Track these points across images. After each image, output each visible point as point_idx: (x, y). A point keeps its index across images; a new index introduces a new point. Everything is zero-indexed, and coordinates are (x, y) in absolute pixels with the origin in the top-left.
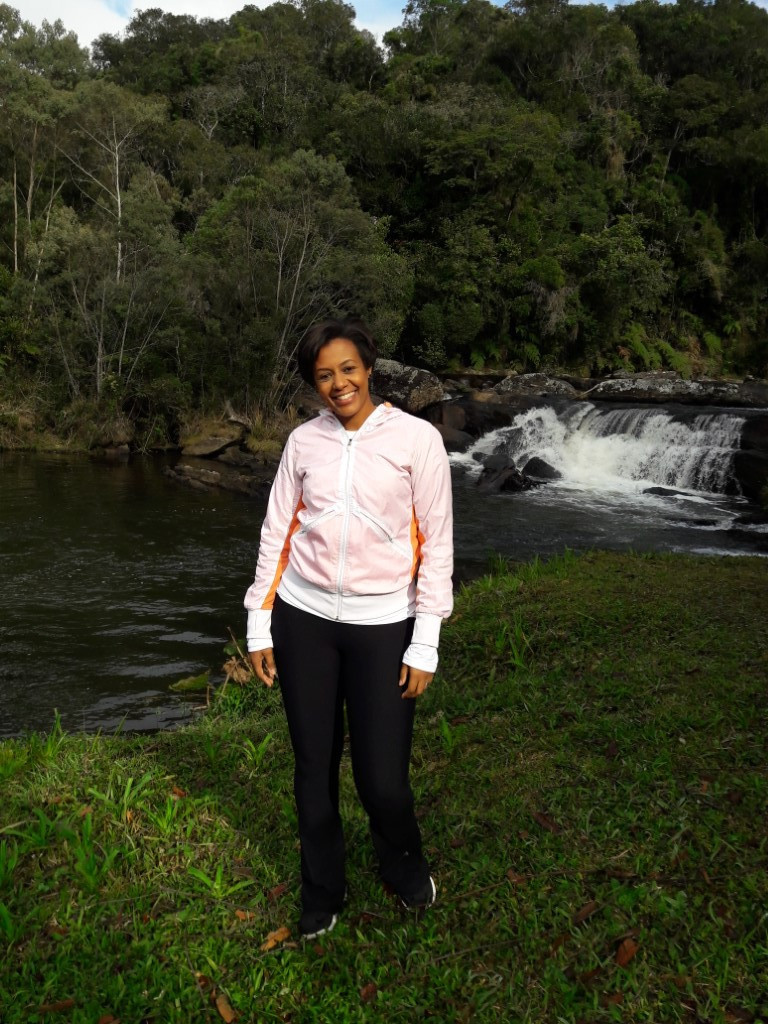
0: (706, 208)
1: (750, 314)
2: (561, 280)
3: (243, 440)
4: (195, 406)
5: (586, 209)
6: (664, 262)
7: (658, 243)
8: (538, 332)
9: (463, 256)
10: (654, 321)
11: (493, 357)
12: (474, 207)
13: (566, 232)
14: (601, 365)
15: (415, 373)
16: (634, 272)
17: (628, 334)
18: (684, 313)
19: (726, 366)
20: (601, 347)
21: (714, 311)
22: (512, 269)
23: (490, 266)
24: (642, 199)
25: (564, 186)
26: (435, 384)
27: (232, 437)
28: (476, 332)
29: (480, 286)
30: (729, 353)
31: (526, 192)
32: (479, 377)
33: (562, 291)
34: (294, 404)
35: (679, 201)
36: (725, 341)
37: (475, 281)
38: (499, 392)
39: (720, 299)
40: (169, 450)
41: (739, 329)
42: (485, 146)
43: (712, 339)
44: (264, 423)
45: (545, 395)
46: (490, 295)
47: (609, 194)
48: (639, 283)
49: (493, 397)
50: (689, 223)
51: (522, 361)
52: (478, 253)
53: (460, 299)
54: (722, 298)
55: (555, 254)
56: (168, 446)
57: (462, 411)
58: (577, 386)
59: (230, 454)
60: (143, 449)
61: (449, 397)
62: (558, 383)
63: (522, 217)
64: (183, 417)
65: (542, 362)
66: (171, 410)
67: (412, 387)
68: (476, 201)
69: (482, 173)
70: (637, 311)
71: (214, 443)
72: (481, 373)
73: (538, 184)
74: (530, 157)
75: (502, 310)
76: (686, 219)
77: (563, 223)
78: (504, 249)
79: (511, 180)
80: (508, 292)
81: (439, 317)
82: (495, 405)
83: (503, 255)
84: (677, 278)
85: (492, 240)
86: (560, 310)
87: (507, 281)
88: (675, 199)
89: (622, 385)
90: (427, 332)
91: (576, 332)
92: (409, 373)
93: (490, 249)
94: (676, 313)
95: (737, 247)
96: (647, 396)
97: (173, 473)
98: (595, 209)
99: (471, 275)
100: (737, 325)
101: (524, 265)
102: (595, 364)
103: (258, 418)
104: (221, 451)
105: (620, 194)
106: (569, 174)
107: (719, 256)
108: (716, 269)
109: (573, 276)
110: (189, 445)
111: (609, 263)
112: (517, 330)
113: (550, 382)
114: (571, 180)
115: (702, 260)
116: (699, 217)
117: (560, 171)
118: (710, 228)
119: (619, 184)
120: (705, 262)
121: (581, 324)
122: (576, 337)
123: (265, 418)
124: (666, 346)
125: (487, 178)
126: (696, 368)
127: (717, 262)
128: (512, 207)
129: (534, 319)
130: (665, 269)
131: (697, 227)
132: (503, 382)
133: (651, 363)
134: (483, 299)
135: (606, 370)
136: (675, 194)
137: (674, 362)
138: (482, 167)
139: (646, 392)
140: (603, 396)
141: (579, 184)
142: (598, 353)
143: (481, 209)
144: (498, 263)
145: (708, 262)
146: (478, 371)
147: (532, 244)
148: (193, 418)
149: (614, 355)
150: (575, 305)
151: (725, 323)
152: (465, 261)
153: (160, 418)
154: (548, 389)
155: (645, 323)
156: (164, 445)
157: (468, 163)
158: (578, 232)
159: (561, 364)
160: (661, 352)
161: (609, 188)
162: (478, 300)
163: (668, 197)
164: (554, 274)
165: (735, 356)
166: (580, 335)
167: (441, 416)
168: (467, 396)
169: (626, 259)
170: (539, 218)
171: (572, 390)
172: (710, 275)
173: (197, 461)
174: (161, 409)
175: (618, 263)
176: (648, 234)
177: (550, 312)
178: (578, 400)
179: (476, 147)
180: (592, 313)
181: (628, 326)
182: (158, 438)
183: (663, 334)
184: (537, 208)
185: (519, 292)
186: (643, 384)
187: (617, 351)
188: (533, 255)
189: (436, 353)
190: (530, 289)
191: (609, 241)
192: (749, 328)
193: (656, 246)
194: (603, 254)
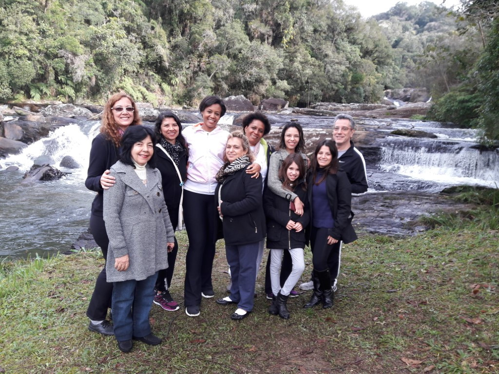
0: (156, 19)
1: (182, 75)
2: (81, 51)
5: (91, 12)
6: (138, 45)
7: (133, 34)
8: (71, 79)
9: (15, 31)
10: (136, 76)
13: (82, 24)
16: (122, 49)
17: (123, 83)
18: (151, 73)
19: (174, 100)
20: (110, 89)
21: (166, 72)
22: (49, 42)
23: (35, 39)
24: (122, 10)
28: (30, 78)
29: (30, 51)
30: (175, 94)
32: (36, 105)
33: (82, 57)
35: (142, 13)
36: (172, 88)
37: (26, 47)
38: (45, 115)
39: (167, 67)
41: (178, 82)
43: (165, 86)
45: (73, 117)
46: (38, 57)
47: (104, 5)
48: (125, 55)
50: (148, 26)
52: (25, 30)
53: (17, 57)
54: (169, 66)
55: (76, 35)
57: (19, 128)
61: (10, 119)
62: (81, 109)
63: (53, 12)
70: (126, 71)
72: (38, 103)
75: (47, 66)
76: (147, 24)
77: (78, 18)
78: (43, 30)
80: (50, 56)
81: (4, 68)
83: (43, 33)
84: (145, 54)
85: (35, 24)
86: (82, 68)
87: (47, 49)
88: (140, 12)
91: (94, 80)
93: (34, 29)
94: (147, 73)
95: (173, 41)
98: (97, 13)
99: (22, 44)
100: (177, 80)
101: (57, 40)
105: (110, 6)
107: (165, 44)
108: (164, 51)
109: (88, 49)
111: (108, 43)
112: (59, 78)
113: (76, 109)
115: (157, 45)
116: (153, 23)
118: (159, 29)
120: (158, 47)
121: (96, 77)
122: (94, 83)
124: (144, 90)
126: (160, 101)
127: (164, 47)
128: (46, 6)
129: (68, 72)
130: (139, 49)
131: (153, 28)
132: (46, 108)
133: (137, 98)
134: (33, 59)
136: (140, 10)
137: (148, 98)
142: (109, 92)
144: (40, 38)
145: (160, 47)
146: (36, 101)
147: (61, 29)
150: (91, 65)
151: (171, 79)
152: (17, 35)
154: (75, 113)
155: (132, 77)
158: (89, 25)
159: (88, 98)
160: (141, 93)
162: (29, 59)
163: (136, 11)
164: (75, 46)
165: (178, 96)
166: (96, 82)
167: (4, 131)
168: (24, 117)
169: (116, 42)
170: (64, 14)
171: (90, 113)
172: (161, 54)
175: (113, 43)
176: (129, 30)
177: (76, 68)
180: (102, 70)
181: (123, 78)
183: (142, 83)
184: (62, 8)
185: (56, 56)
188: (62, 35)
189: (5, 91)
190: (63, 54)
191: (106, 31)
192: (182, 82)
193: (133, 36)
194: (104, 38)
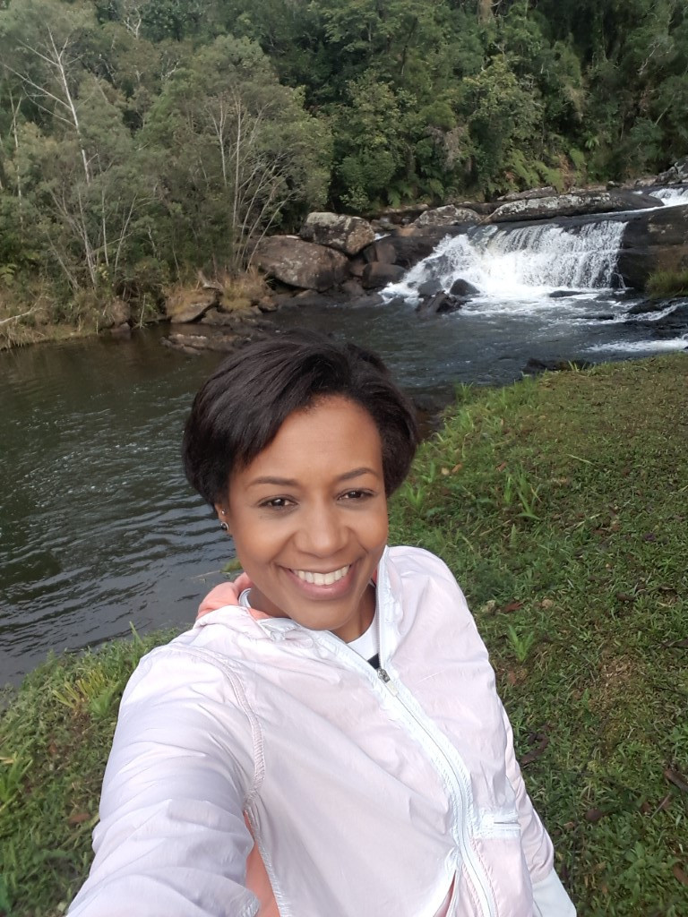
0: (563, 38)
1: (606, 128)
2: (453, 121)
3: (218, 302)
4: (174, 280)
5: (465, 55)
6: (533, 93)
7: (527, 76)
8: (439, 169)
9: (370, 112)
10: (529, 145)
11: (407, 195)
12: (372, 67)
13: (451, 78)
14: (492, 190)
15: (349, 221)
16: (511, 106)
17: (510, 160)
18: (553, 136)
19: (590, 175)
20: (491, 174)
21: (577, 130)
22: (411, 117)
23: (393, 117)
24: (510, 38)
25: (445, 35)
26: (366, 228)
27: (209, 302)
28: (390, 176)
29: (387, 136)
30: (591, 164)
31: (413, 46)
32: (398, 214)
33: (455, 130)
34: (254, 264)
35: (541, 35)
36: (587, 154)
37: (383, 132)
38: (420, 226)
39: (581, 119)
40: (160, 321)
41: (598, 142)
42: (374, 8)
43: (577, 155)
44: (232, 284)
45: (456, 224)
46: (397, 143)
47: (483, 38)
48: (515, 115)
49: (415, 231)
50: (550, 55)
51: (429, 195)
52: (381, 107)
53: (373, 149)
54: (583, 118)
55: (445, 98)
56: (159, 317)
57: (392, 247)
58: (479, 211)
59: (211, 317)
60: (140, 324)
61: (378, 237)
62: (464, 211)
63: (414, 70)
64: (165, 291)
65: (446, 193)
66: (155, 287)
67: (348, 233)
68: (373, 61)
69: (375, 34)
70: (516, 140)
71: (195, 309)
72: (398, 211)
73: (422, 38)
74: (414, 13)
75: (408, 153)
76: (548, 51)
77: (448, 70)
78: (403, 101)
79: (400, 37)
80: (413, 138)
81: (357, 168)
82: (418, 238)
83: (402, 105)
84: (544, 106)
85: (392, 93)
86: (456, 148)
87: (409, 128)
88: (538, 34)
89: (518, 207)
90: (350, 182)
91: (469, 165)
92: (343, 222)
93: (391, 102)
94: (547, 137)
95: (592, 70)
96: (538, 213)
97: (169, 343)
98: (472, 54)
99: (378, 128)
100: (596, 139)
101: (421, 112)
102: (487, 189)
103: (227, 282)
104: (202, 315)
105: (492, 37)
106: (447, 24)
107: (578, 81)
108: (575, 93)
109: (461, 116)
110: (175, 314)
111: (489, 100)
112: (422, 169)
113: (458, 212)
114: (449, 29)
115: (563, 86)
116: (558, 48)
117: (439, 22)
118: (569, 56)
119: (490, 27)
120: (566, 88)
121: (473, 157)
122: (470, 169)
123: (232, 280)
124: (542, 166)
125: (379, 39)
126: (567, 181)
127: (576, 86)
128: (404, 62)
129: (436, 158)
130: (534, 99)
131: (558, 57)
132: (421, 216)
133: (531, 182)
134: (391, 148)
135: (498, 194)
136: (538, 30)
137: (548, 179)
138: (375, 29)
139: (537, 210)
140: (503, 218)
141: (457, 32)
142: (489, 179)
143: (378, 67)
144: (400, 114)
145: (568, 87)
146: (395, 209)
147: (425, 93)
148: (173, 291)
149: (502, 180)
150: (466, 142)
151: (586, 140)
152: (372, 116)
153: (147, 295)
154: (458, 218)
155: (523, 149)
156: (155, 317)
157: (362, 27)
158: (461, 78)
159: (461, 193)
160: (538, 172)
161: (482, 32)
162: (387, 149)
163: (531, 33)
164: (446, 117)
165: (596, 166)
166: (473, 167)
167: (376, 254)
168: (393, 233)
169: (503, 95)
170: (427, 68)
171: (477, 217)
172: (572, 99)
173: (185, 327)
174: (148, 288)
175: (497, 99)
176: (518, 69)
177: (447, 151)
178: (484, 224)
179: (367, 10)
180: (481, 146)
181: (509, 153)
182: (150, 312)
183: (537, 156)
184: (425, 59)
185: (420, 137)
186: (534, 204)
187: (504, 176)
188: (427, 103)
189: (360, 199)
190: (428, 132)
191: (488, 81)
192: (605, 141)
193: (526, 79)
194: (483, 93)
